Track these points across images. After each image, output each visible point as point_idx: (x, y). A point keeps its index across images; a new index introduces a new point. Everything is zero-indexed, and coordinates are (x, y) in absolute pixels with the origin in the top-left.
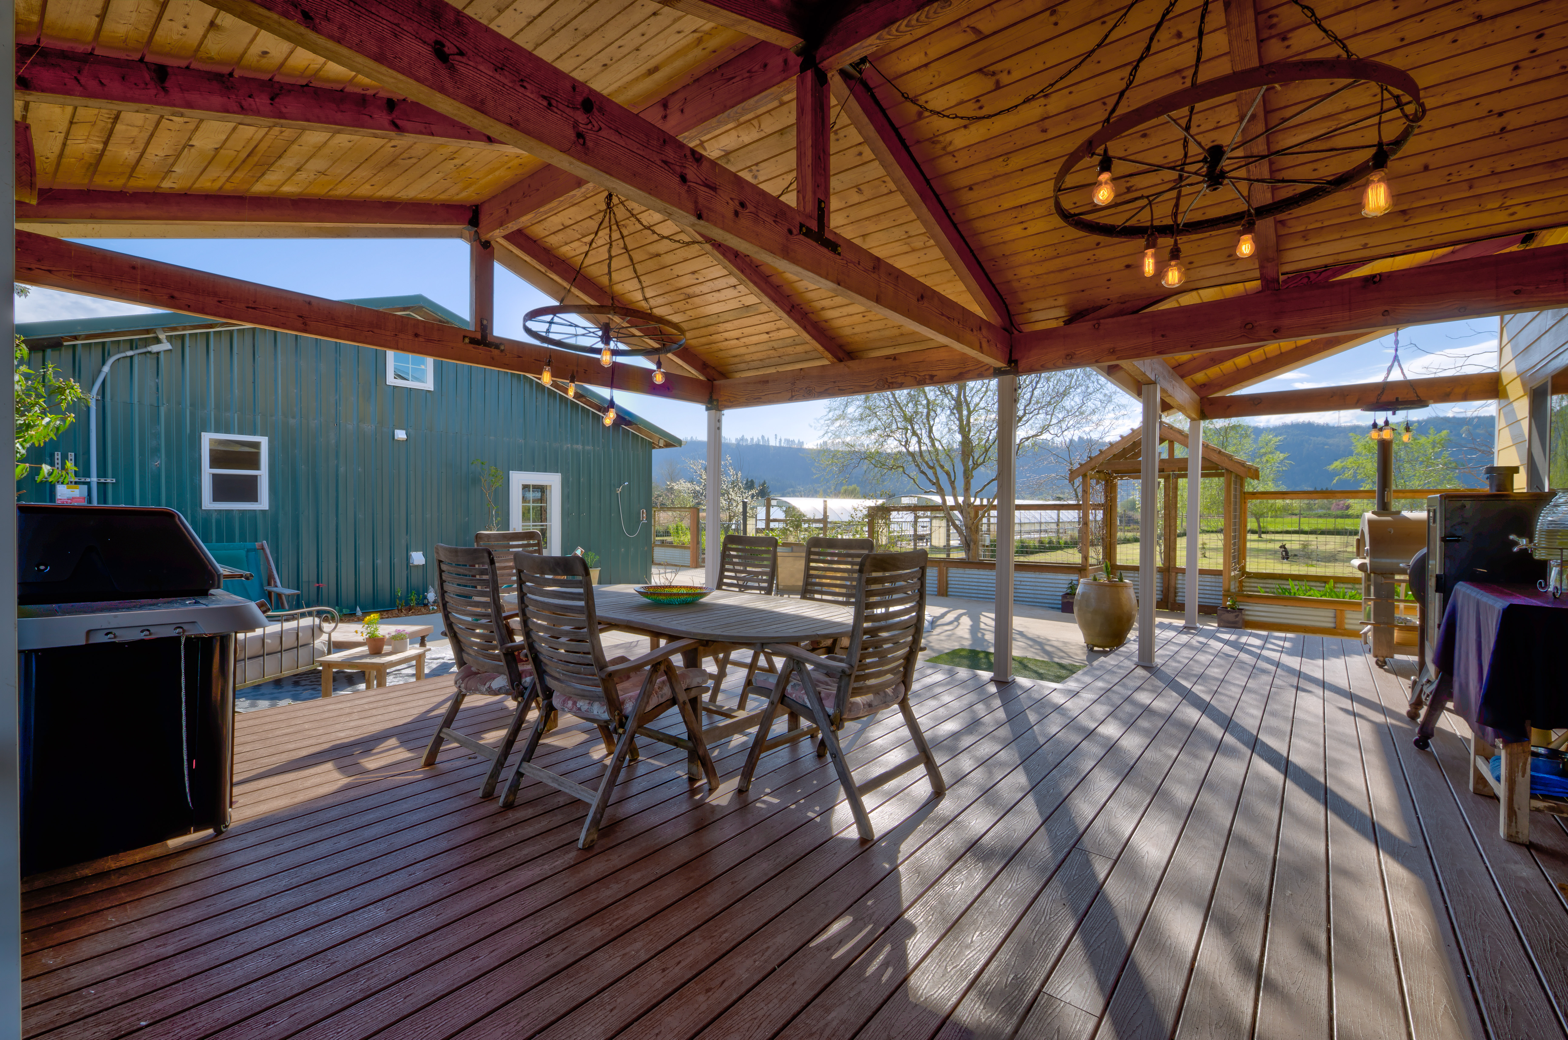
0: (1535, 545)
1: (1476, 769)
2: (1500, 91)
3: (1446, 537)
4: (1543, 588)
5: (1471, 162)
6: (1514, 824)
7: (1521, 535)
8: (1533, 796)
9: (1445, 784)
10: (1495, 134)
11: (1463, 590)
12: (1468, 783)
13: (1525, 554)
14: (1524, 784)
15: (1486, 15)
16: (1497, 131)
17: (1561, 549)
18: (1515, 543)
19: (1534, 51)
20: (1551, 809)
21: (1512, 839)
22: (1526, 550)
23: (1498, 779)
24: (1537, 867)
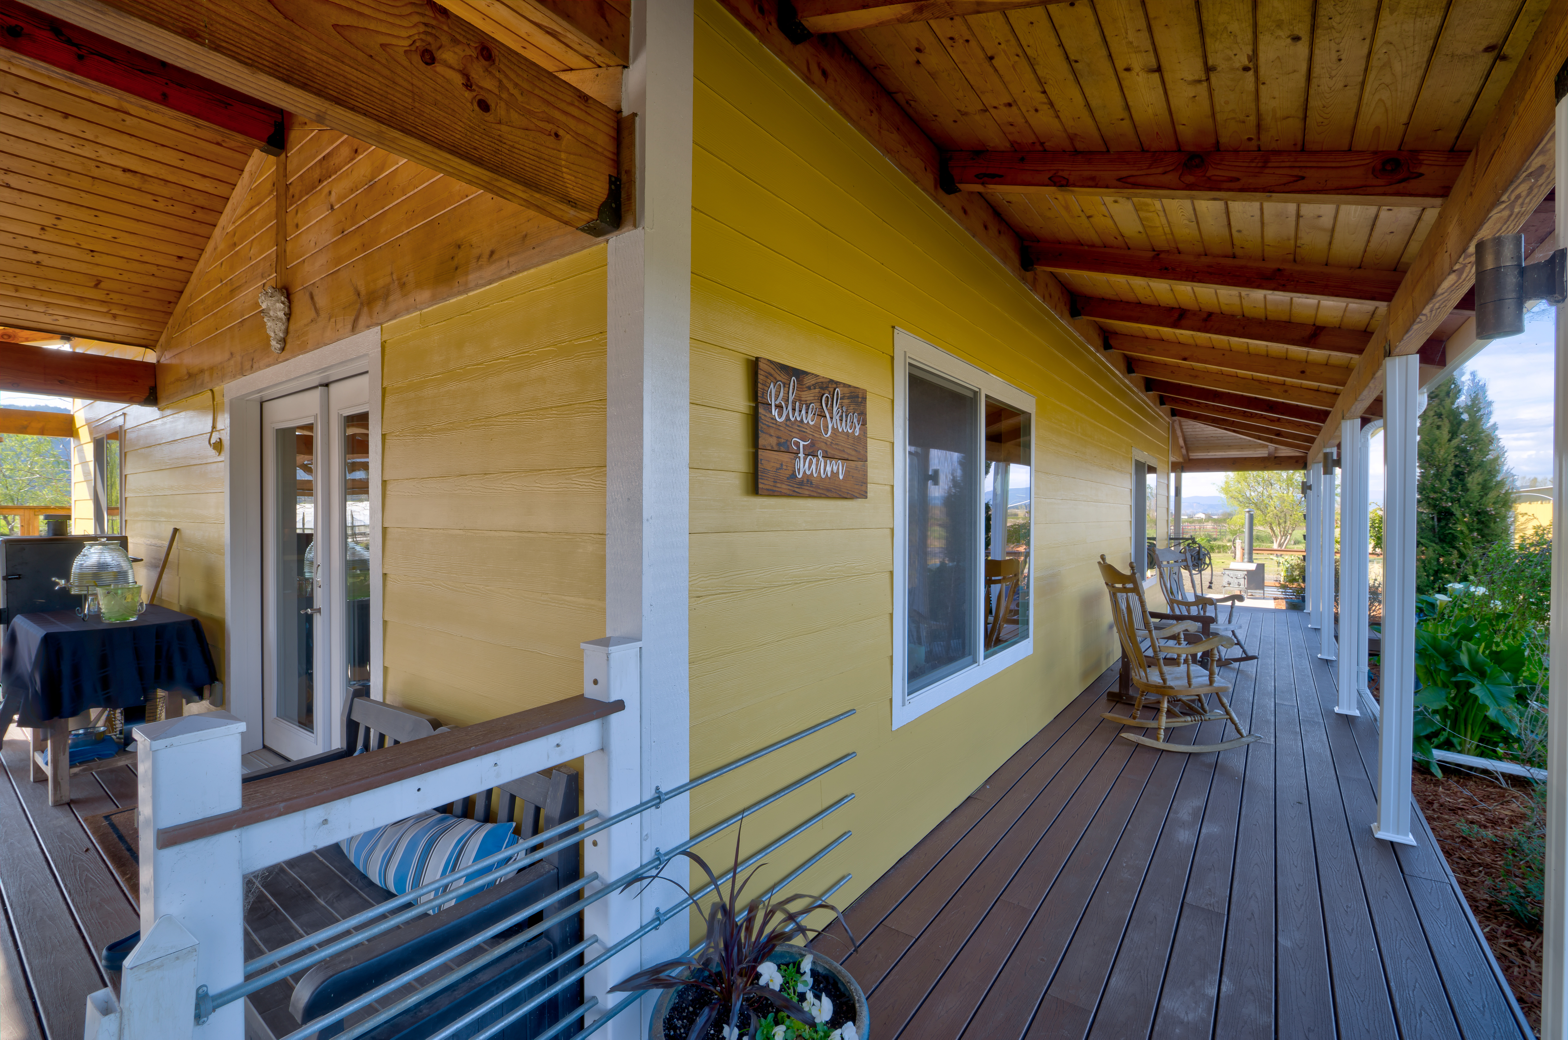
0: (71, 584)
1: (35, 763)
2: (32, 238)
3: (7, 575)
4: (80, 613)
5: (16, 275)
6: (58, 792)
7: (60, 578)
8: (72, 765)
9: (10, 785)
10: (32, 263)
11: (20, 622)
12: (29, 777)
13: (65, 591)
14: (65, 759)
15: (13, 185)
16: (34, 262)
17: (88, 586)
18: (57, 584)
19: (55, 225)
20: (84, 770)
21: (57, 804)
22: (64, 588)
23: (47, 764)
24: (72, 815)
